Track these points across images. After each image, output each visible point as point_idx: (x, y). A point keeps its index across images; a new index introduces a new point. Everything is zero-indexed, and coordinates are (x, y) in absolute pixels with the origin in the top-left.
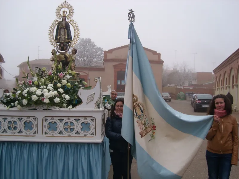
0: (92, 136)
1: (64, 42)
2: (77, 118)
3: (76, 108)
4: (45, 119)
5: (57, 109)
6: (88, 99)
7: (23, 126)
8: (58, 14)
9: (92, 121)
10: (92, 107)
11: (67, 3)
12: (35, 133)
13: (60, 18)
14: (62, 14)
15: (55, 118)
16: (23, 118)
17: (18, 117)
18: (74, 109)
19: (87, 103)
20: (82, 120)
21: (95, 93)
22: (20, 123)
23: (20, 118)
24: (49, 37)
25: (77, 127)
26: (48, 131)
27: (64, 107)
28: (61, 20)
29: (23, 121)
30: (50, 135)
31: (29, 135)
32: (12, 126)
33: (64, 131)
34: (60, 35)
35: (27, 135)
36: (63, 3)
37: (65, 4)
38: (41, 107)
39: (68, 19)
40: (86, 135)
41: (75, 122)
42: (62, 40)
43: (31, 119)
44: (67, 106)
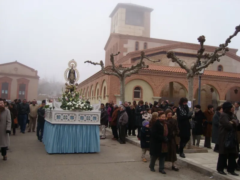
0: (97, 122)
1: (73, 80)
5: (84, 111)
6: (96, 107)
7: (70, 118)
8: (69, 65)
10: (97, 111)
12: (75, 120)
14: (71, 66)
15: (83, 115)
16: (70, 114)
17: (68, 114)
18: (91, 111)
19: (96, 109)
20: (93, 116)
24: (64, 76)
25: (92, 118)
26: (80, 120)
27: (87, 110)
28: (71, 68)
29: (70, 116)
30: (81, 122)
31: (72, 121)
32: (65, 118)
33: (86, 120)
34: (71, 77)
37: (73, 61)
38: (78, 110)
40: (94, 122)
41: (90, 116)
43: (73, 115)
44: (88, 110)
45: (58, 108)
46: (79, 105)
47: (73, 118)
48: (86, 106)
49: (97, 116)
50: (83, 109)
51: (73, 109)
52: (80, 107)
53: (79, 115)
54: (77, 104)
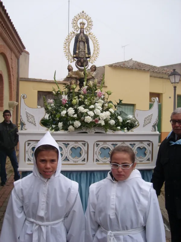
0: (148, 162)
1: (83, 57)
2: (132, 143)
3: (132, 131)
4: (97, 144)
5: (109, 132)
6: (145, 121)
7: (70, 153)
8: (74, 25)
9: (148, 146)
10: (148, 130)
11: (85, 13)
12: (84, 160)
13: (77, 30)
14: (79, 26)
15: (108, 143)
16: (69, 143)
17: (64, 142)
18: (130, 132)
19: (144, 126)
20: (138, 145)
21: (152, 115)
22: (66, 149)
23: (66, 143)
24: (64, 51)
26: (100, 158)
27: (118, 130)
28: (79, 32)
29: (70, 147)
30: (102, 163)
31: (77, 163)
35: (75, 163)
36: (81, 13)
38: (93, 130)
39: (86, 32)
40: (141, 162)
42: (82, 55)
43: (80, 145)
44: (122, 128)
45: (35, 125)
46: (96, 116)
47: (81, 155)
48: (116, 119)
49: (149, 145)
50: (107, 125)
51: (76, 129)
52: (99, 122)
53: (97, 145)
54: (91, 113)
